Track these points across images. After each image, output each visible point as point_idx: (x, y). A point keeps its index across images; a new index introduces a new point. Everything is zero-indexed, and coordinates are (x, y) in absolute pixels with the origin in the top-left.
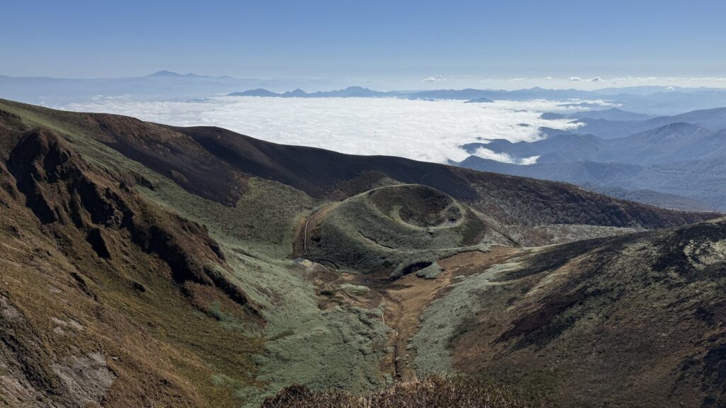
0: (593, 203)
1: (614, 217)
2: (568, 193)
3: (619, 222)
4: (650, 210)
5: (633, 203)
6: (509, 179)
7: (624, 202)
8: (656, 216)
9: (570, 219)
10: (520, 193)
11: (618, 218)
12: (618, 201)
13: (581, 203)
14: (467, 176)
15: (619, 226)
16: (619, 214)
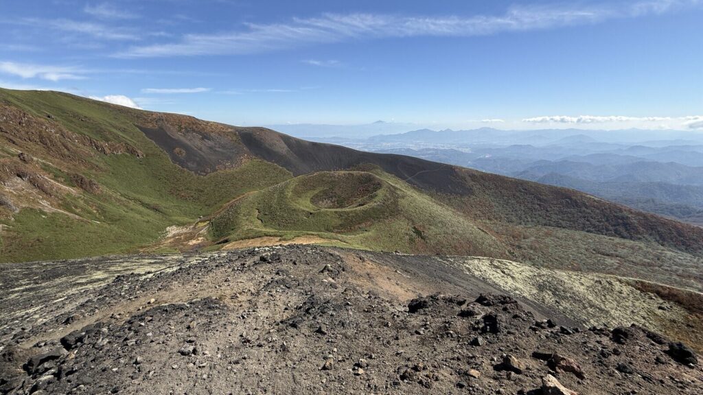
0: (597, 211)
1: (621, 229)
2: (571, 199)
3: (625, 234)
4: (675, 227)
5: (652, 216)
6: (511, 181)
7: (639, 214)
8: (680, 234)
9: (564, 223)
10: (518, 194)
11: (627, 230)
12: (631, 213)
13: (584, 209)
14: (469, 176)
15: (623, 237)
16: (627, 225)
